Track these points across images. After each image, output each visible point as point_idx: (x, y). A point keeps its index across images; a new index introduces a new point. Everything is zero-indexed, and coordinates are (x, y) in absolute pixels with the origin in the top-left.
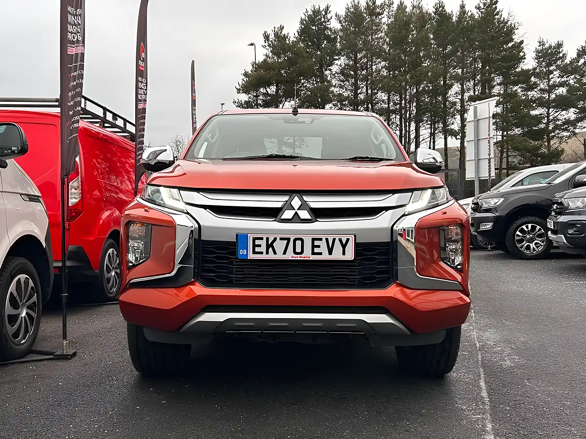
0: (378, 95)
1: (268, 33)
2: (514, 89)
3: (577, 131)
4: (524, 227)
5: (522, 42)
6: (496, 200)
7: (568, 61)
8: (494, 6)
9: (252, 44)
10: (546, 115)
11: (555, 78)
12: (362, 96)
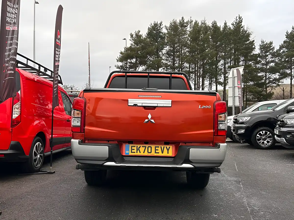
0: (184, 64)
1: (133, 34)
2: (250, 63)
3: (280, 84)
4: (261, 132)
5: (254, 41)
6: (246, 118)
7: (275, 50)
8: (240, 24)
9: (125, 39)
10: (265, 76)
11: (269, 58)
12: (177, 65)
